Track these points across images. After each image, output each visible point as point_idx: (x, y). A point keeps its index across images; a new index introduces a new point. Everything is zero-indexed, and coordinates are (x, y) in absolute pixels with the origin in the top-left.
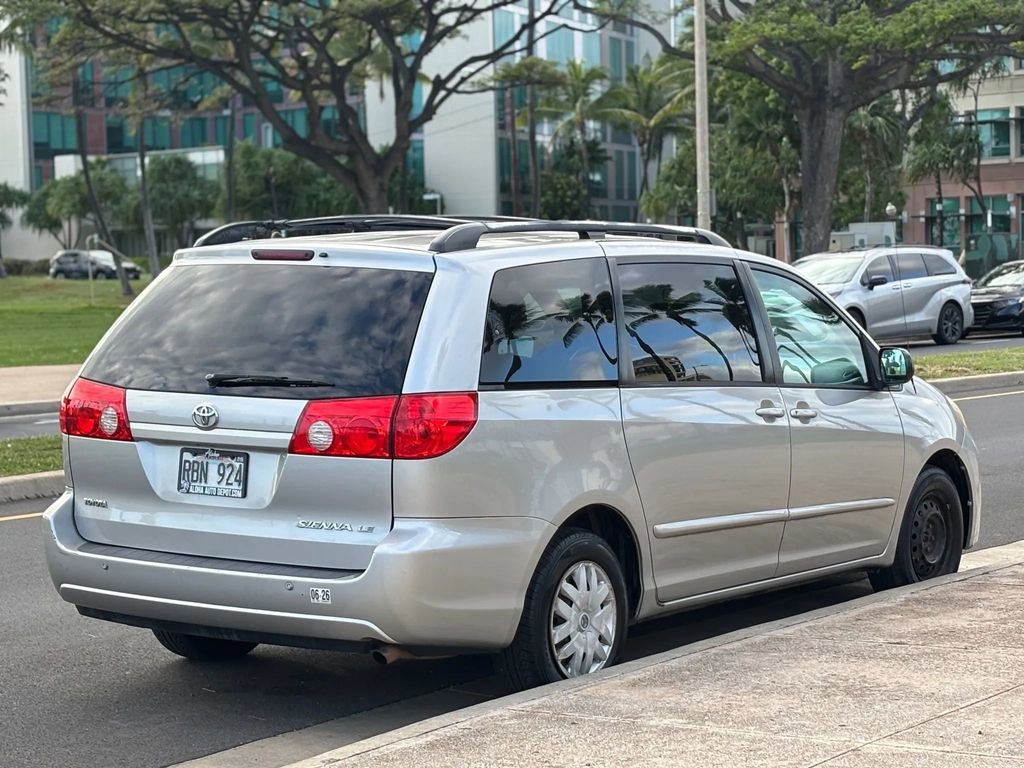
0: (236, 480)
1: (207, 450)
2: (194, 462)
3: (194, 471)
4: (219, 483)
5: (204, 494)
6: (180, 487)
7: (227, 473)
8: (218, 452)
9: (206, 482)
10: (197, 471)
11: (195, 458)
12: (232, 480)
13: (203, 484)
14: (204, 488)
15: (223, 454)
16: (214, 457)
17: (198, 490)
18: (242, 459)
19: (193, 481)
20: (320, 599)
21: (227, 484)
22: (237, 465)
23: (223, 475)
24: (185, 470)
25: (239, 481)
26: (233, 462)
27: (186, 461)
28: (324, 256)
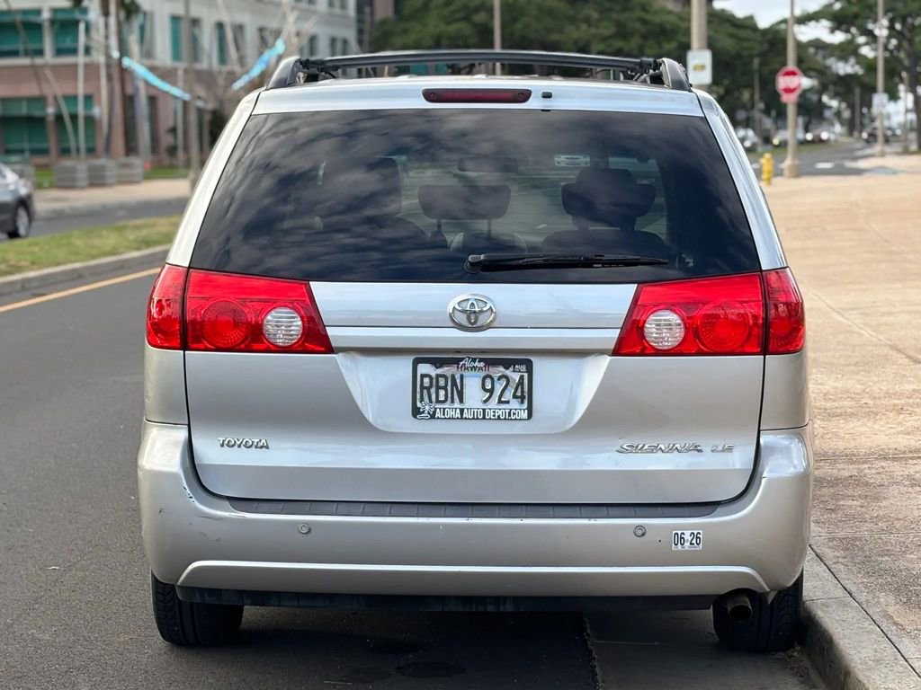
0: (515, 396)
1: (462, 359)
2: (438, 376)
3: (438, 388)
4: (485, 401)
5: (462, 418)
6: (416, 412)
7: (499, 388)
8: (481, 360)
9: (461, 401)
10: (445, 388)
11: (440, 371)
12: (508, 395)
13: (457, 405)
14: (462, 411)
15: (490, 363)
16: (474, 368)
17: (451, 413)
18: (523, 368)
19: (438, 401)
20: (687, 544)
21: (500, 402)
22: (516, 377)
23: (491, 391)
24: (422, 387)
25: (522, 398)
26: (509, 373)
27: (423, 376)
28: (547, 96)
